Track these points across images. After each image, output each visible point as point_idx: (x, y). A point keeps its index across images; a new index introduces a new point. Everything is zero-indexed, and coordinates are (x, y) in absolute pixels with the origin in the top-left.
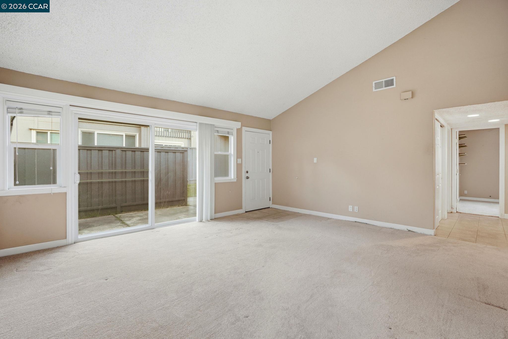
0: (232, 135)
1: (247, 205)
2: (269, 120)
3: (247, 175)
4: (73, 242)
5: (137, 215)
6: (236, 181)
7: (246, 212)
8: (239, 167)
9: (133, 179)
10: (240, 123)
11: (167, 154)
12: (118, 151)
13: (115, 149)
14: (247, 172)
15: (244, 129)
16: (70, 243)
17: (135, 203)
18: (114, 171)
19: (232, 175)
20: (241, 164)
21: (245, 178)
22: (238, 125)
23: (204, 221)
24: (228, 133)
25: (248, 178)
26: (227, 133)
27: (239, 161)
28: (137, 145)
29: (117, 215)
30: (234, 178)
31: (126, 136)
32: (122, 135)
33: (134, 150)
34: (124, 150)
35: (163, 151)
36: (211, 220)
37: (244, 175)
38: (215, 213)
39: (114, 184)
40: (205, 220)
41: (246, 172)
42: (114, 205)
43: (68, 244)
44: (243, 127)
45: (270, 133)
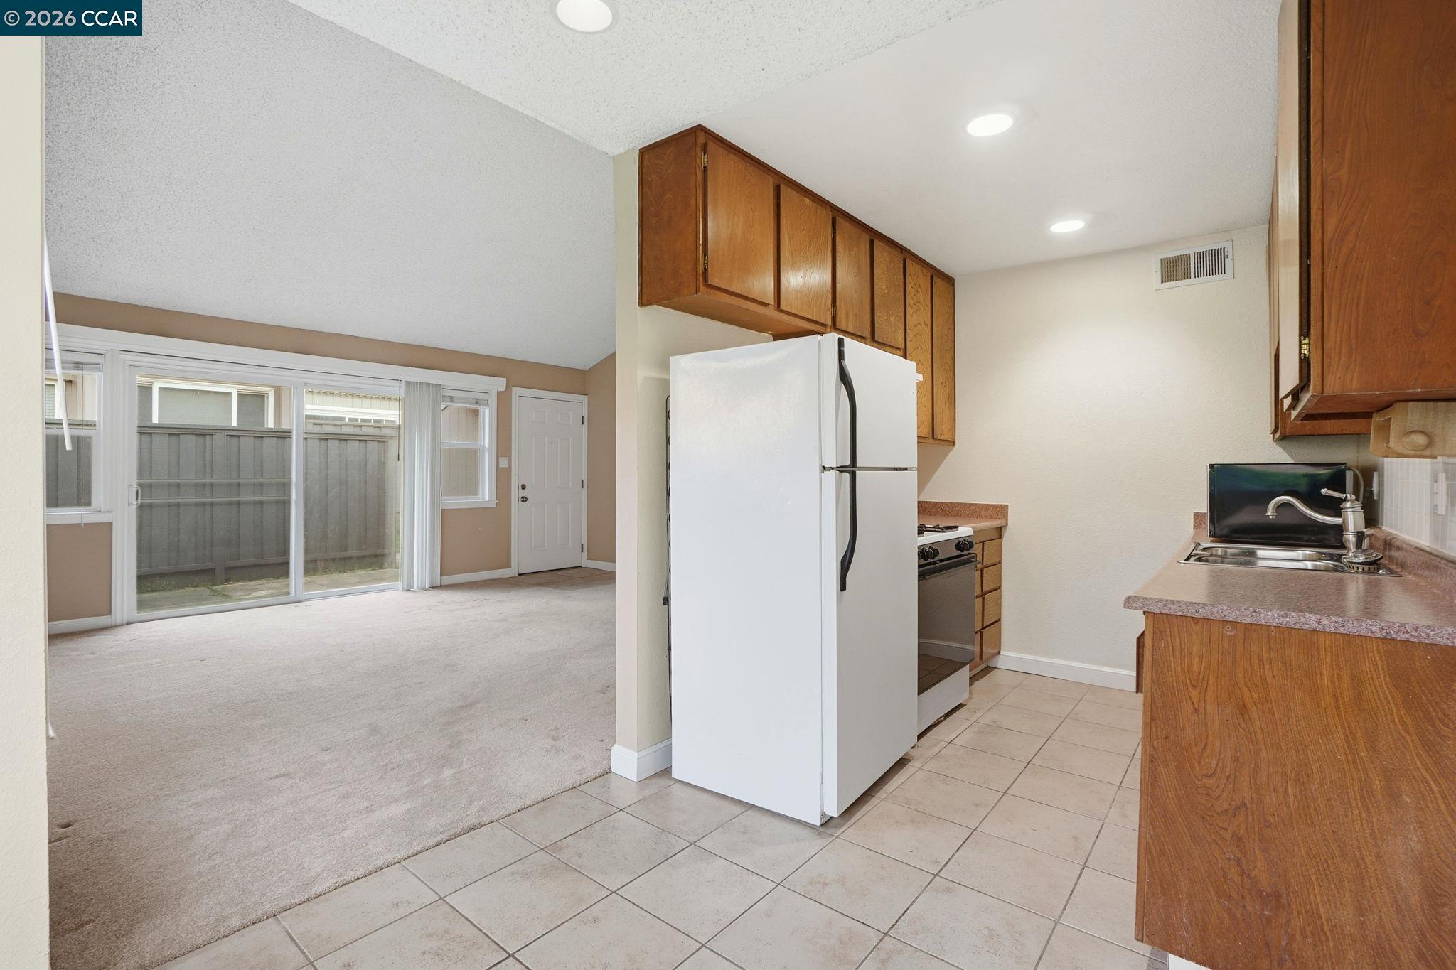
0: (487, 405)
1: (524, 558)
2: (582, 372)
3: (523, 493)
4: (125, 622)
5: (265, 588)
6: (495, 506)
7: (520, 575)
8: (503, 477)
9: (256, 498)
10: (504, 380)
11: (343, 444)
12: (220, 439)
13: (210, 432)
14: (524, 487)
15: (516, 392)
16: (118, 624)
17: (261, 562)
18: (208, 480)
19: (486, 494)
20: (509, 470)
21: (517, 501)
22: (500, 383)
23: (415, 588)
24: (477, 402)
25: (524, 499)
26: (474, 401)
27: (504, 462)
28: (270, 424)
29: (214, 588)
30: (490, 500)
31: (238, 394)
32: (229, 394)
33: (260, 436)
34: (233, 434)
35: (351, 438)
36: (433, 587)
37: (515, 494)
38: (441, 575)
39: (208, 508)
40: (418, 587)
41: (520, 488)
42: (208, 565)
43: (114, 624)
44: (514, 389)
45: (584, 399)
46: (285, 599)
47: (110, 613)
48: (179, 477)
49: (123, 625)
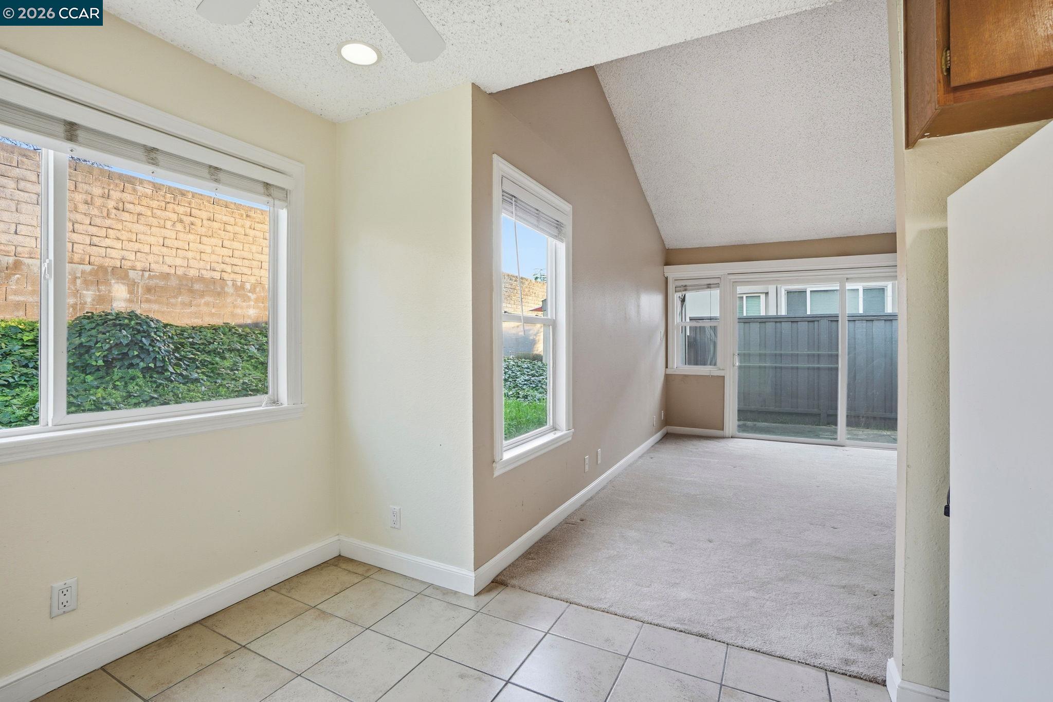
46: (833, 442)
47: (723, 429)
48: (798, 349)
49: (729, 438)
